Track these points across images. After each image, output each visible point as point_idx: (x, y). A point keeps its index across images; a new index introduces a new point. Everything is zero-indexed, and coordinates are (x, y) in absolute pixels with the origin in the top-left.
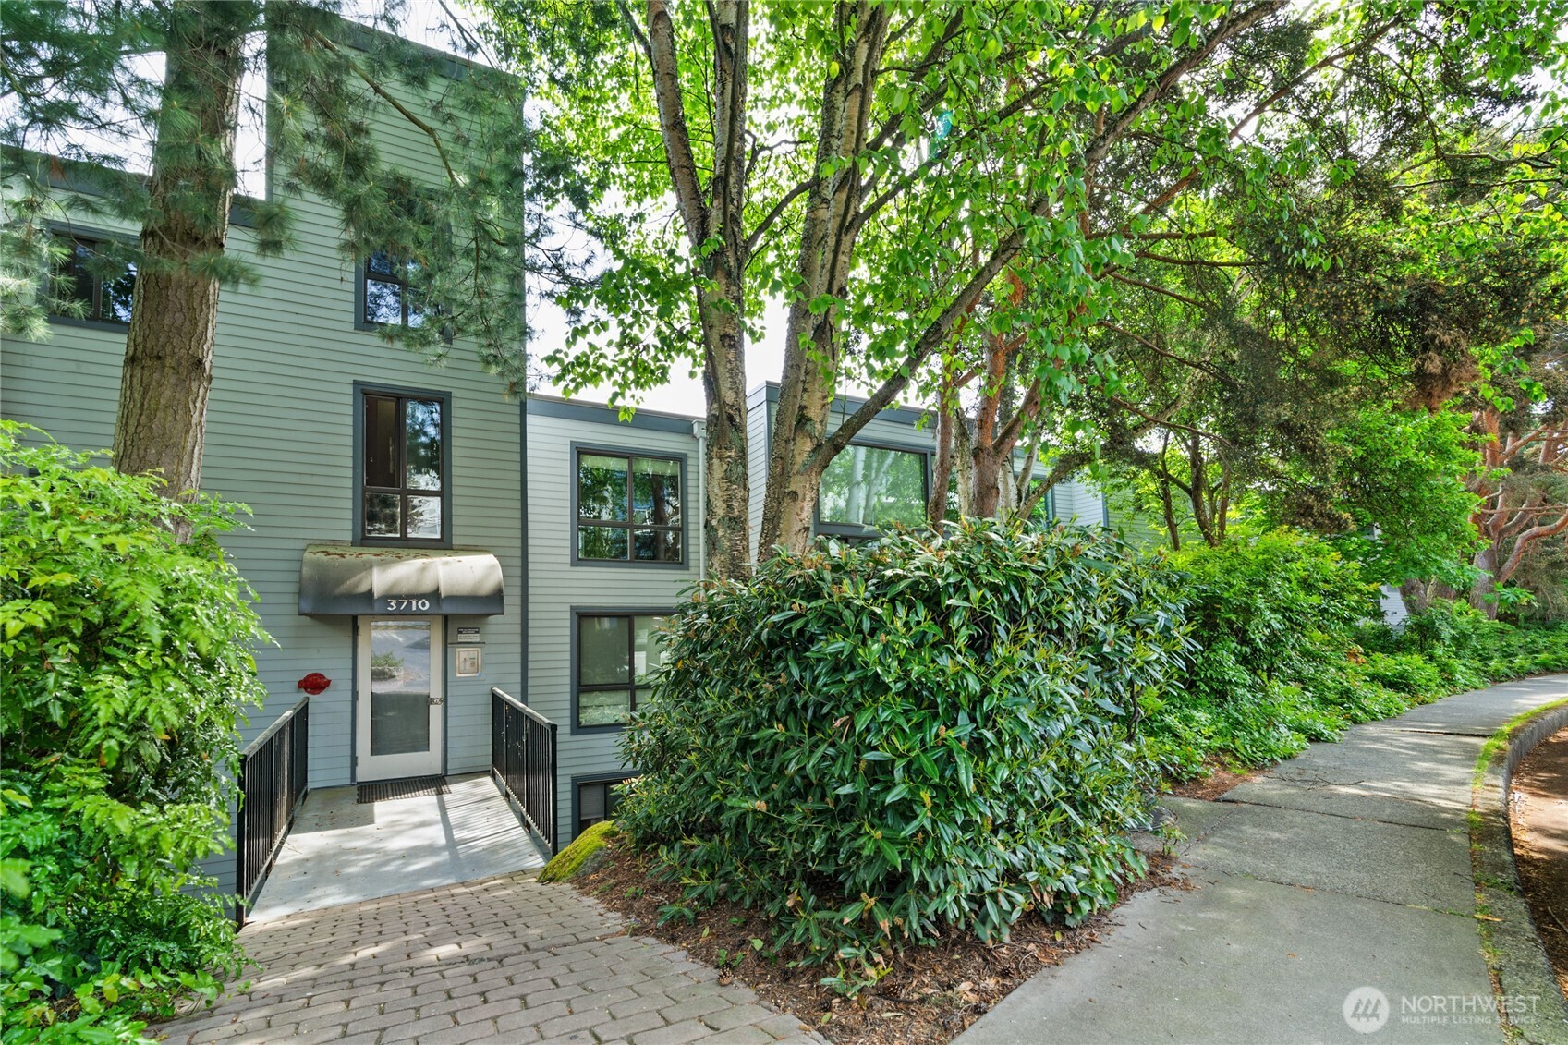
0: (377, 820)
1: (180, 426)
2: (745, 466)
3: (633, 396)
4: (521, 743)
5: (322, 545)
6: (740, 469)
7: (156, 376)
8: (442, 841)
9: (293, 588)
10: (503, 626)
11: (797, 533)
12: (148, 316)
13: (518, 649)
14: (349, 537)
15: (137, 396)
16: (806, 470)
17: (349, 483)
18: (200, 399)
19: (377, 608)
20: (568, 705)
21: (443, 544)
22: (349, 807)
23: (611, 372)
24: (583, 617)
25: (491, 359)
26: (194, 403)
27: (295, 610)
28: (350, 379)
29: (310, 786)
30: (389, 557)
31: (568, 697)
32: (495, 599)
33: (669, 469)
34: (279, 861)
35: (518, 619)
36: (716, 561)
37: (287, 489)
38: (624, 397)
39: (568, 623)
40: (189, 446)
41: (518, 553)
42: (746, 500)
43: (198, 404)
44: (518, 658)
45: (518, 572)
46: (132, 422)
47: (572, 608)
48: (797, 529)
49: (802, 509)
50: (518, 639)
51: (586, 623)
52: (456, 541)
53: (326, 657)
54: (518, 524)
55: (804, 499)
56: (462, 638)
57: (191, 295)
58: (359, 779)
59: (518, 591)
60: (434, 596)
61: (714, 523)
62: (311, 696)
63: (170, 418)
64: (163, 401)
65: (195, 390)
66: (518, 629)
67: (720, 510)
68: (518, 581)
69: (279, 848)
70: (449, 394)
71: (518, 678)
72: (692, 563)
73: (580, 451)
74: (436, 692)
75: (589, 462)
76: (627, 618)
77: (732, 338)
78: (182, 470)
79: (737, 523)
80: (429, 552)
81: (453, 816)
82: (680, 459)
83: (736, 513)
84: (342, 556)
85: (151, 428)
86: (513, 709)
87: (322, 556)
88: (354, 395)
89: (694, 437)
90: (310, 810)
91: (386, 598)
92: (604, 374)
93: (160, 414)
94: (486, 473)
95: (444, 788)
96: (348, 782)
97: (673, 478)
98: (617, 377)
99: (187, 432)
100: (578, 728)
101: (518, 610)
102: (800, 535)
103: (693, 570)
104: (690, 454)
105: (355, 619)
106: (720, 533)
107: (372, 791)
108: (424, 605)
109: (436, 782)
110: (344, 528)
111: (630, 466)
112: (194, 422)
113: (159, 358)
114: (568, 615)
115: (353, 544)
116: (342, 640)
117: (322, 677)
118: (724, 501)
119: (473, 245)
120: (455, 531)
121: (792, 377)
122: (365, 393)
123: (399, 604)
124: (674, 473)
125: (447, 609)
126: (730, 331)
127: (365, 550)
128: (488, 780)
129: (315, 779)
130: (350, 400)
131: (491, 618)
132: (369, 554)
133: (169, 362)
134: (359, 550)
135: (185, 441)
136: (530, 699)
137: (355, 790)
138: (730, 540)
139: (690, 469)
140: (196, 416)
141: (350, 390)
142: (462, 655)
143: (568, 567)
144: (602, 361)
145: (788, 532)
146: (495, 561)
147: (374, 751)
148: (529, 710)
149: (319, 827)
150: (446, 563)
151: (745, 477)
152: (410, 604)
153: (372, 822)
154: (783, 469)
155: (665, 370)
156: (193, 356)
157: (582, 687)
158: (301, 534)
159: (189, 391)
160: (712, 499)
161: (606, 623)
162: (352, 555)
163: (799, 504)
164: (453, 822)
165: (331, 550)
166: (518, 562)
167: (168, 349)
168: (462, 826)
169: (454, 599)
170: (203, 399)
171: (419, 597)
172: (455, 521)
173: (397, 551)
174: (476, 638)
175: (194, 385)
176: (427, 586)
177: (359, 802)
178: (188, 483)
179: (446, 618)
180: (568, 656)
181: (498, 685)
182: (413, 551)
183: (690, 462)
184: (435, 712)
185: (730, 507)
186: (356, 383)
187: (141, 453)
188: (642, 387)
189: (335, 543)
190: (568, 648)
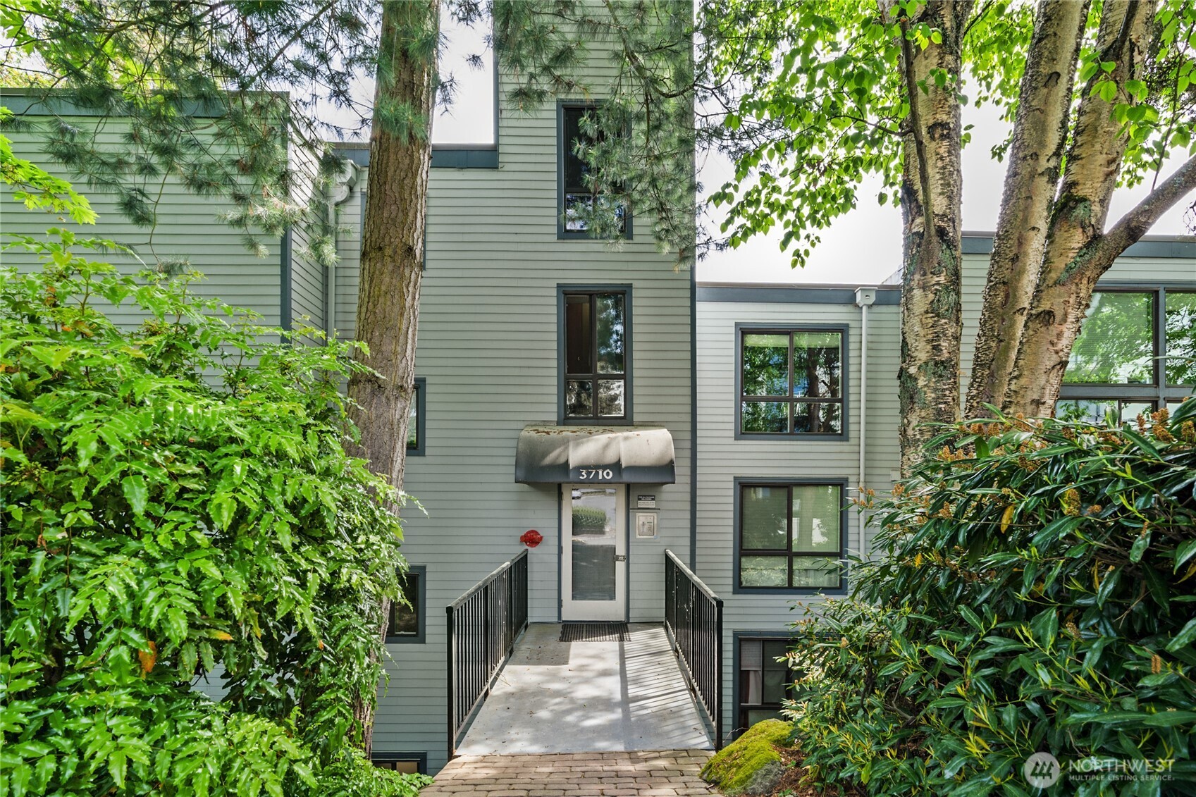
0: (570, 662)
1: (396, 309)
2: (958, 294)
3: (808, 237)
4: (689, 608)
5: (535, 425)
6: (953, 297)
7: (379, 265)
8: (618, 696)
9: (513, 461)
10: (676, 493)
11: (1048, 372)
12: (373, 213)
13: (688, 515)
14: (554, 417)
15: (367, 286)
16: (1071, 278)
17: (555, 372)
18: (412, 284)
19: (572, 476)
20: (731, 566)
21: (626, 422)
22: (553, 643)
23: (784, 209)
24: (745, 486)
25: (663, 235)
26: (407, 288)
27: (513, 479)
28: (554, 284)
29: (530, 620)
30: (582, 434)
31: (731, 559)
32: (666, 470)
33: (828, 340)
34: (493, 692)
35: (688, 488)
36: (914, 419)
37: (512, 381)
38: (798, 238)
39: (731, 492)
40: (404, 327)
41: (688, 427)
42: (957, 338)
43: (411, 289)
44: (687, 524)
45: (688, 445)
46: (364, 309)
47: (735, 478)
48: (1049, 364)
49: (1060, 335)
50: (688, 506)
51: (747, 491)
52: (636, 418)
53: (540, 517)
54: (688, 400)
55: (1064, 320)
56: (642, 504)
57: (402, 187)
58: (564, 618)
59: (688, 462)
60: (616, 466)
61: (913, 370)
62: (529, 548)
63: (389, 303)
64: (383, 288)
65: (407, 274)
66: (688, 497)
67: (922, 353)
68: (688, 453)
69: (495, 679)
70: (630, 286)
71: (687, 542)
72: (852, 434)
73: (744, 331)
74: (621, 551)
75: (752, 340)
76: (785, 488)
77: (944, 125)
78: (399, 349)
79: (944, 368)
80: (614, 428)
81: (631, 666)
82: (843, 329)
83: (945, 355)
84: (548, 433)
85: (375, 313)
86: (681, 573)
87: (533, 434)
88: (558, 297)
89: (857, 306)
90: (526, 643)
91: (579, 469)
92: (775, 216)
93: (382, 300)
94: (661, 355)
95: (626, 635)
96: (556, 620)
97: (834, 350)
98: (790, 216)
99: (402, 315)
100: (740, 587)
101: (688, 480)
102: (1053, 374)
103: (853, 441)
104: (852, 324)
105: (560, 486)
106: (921, 382)
107: (573, 630)
108: (608, 474)
109: (618, 628)
110: (551, 411)
111: (791, 341)
112: (407, 305)
113: (380, 249)
114: (731, 485)
115: (558, 424)
116: (550, 503)
117: (537, 533)
118: (928, 341)
119: (645, 110)
120: (636, 409)
121: (1025, 171)
122: (566, 294)
123: (589, 474)
124: (834, 345)
125: (627, 478)
126: (942, 117)
127: (566, 428)
128: (661, 630)
129: (534, 615)
130: (554, 301)
131: (665, 487)
132: (568, 432)
133: (388, 251)
134: (562, 428)
135: (401, 323)
136: (698, 566)
137: (559, 628)
138: (935, 390)
139: (852, 339)
140: (408, 303)
141: (554, 292)
142: (641, 518)
143: (732, 441)
144: (775, 196)
145: (1032, 371)
146: (669, 435)
147: (574, 598)
148: (696, 578)
149: (529, 661)
150: (626, 438)
151: (958, 308)
152: (597, 473)
153: (566, 663)
154: (1007, 296)
155: (848, 195)
156: (405, 244)
157: (743, 552)
158: (522, 417)
159: (402, 277)
160: (910, 341)
161: (760, 493)
162: (556, 433)
163: (1054, 329)
164: (629, 675)
165: (541, 429)
166: (688, 436)
167: (387, 239)
168: (636, 681)
169: (633, 469)
170: (415, 284)
171: (604, 467)
172: (635, 400)
173: (589, 428)
174: (652, 504)
175: (407, 272)
176: (610, 458)
177: (561, 640)
178: (404, 361)
179: (629, 487)
180: (731, 522)
181: (670, 547)
182: (601, 428)
183: (852, 332)
184: (620, 567)
185: (936, 348)
186: (559, 286)
187: (369, 335)
188: (819, 224)
189: (545, 423)
190: (731, 515)
